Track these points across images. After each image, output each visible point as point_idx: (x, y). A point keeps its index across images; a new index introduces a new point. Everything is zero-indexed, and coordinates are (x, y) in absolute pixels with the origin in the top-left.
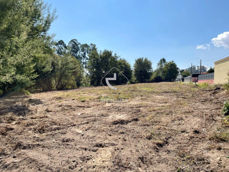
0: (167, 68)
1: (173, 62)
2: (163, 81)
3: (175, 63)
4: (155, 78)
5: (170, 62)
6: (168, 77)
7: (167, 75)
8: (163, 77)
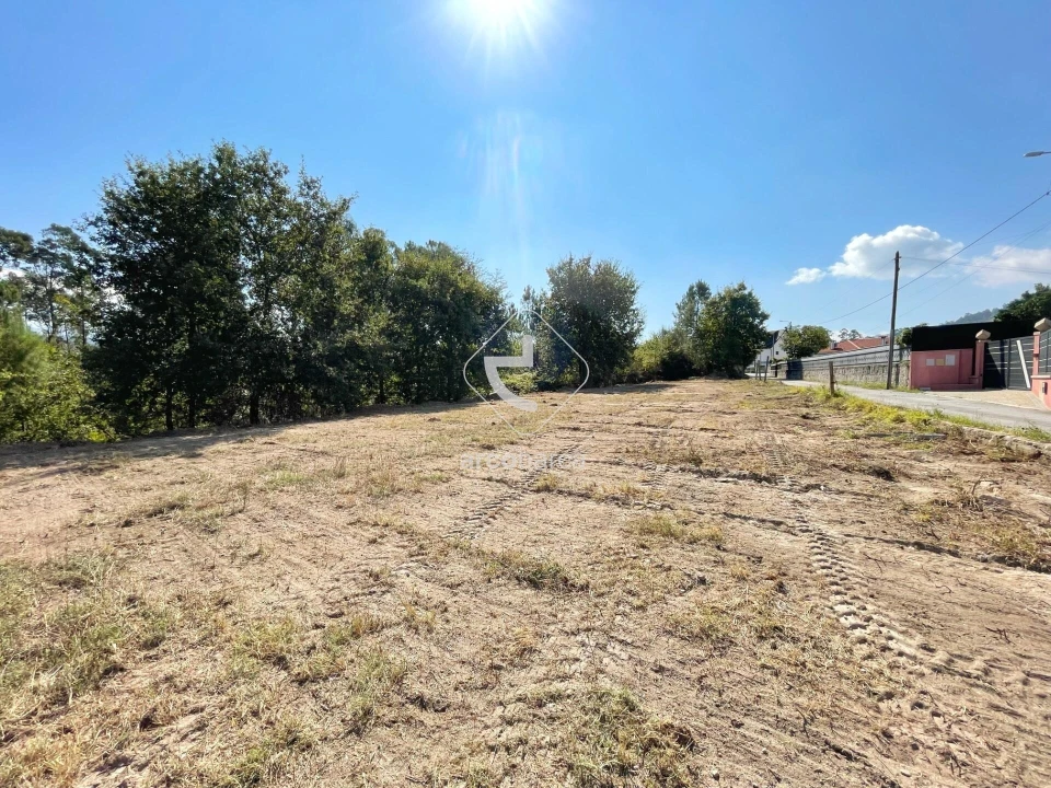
0: (715, 316)
1: (742, 287)
2: (698, 374)
3: (750, 294)
4: (663, 362)
5: (729, 292)
6: (718, 355)
7: (717, 346)
8: (699, 358)
